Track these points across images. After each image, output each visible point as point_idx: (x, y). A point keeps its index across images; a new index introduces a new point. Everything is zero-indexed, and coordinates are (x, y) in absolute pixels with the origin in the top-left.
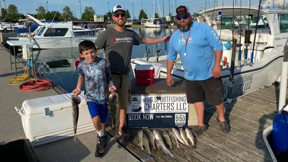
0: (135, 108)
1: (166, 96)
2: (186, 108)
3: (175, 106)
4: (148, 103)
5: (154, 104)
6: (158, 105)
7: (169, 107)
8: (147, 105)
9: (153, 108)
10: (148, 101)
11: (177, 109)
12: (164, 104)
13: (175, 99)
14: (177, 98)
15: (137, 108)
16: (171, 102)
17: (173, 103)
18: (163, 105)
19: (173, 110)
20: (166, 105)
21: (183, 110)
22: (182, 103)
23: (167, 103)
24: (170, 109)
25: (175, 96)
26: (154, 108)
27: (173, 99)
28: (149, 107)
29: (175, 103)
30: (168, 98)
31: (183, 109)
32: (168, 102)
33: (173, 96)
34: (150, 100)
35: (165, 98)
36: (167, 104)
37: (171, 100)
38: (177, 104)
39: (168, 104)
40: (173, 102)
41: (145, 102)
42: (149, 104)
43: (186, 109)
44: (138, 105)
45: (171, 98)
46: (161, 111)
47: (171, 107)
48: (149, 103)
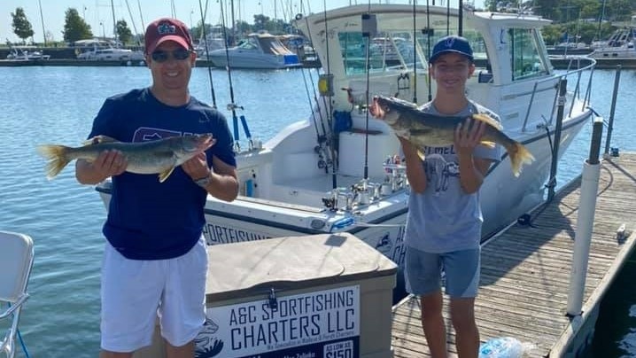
0: (202, 349)
1: (296, 297)
2: (353, 323)
3: (323, 323)
4: (242, 327)
5: (261, 326)
6: (273, 329)
7: (305, 327)
8: (239, 333)
10: (243, 321)
11: (329, 331)
12: (291, 320)
13: (323, 302)
14: (328, 299)
15: (208, 347)
16: (310, 314)
17: (318, 316)
18: (287, 325)
19: (318, 336)
20: (296, 324)
21: (345, 331)
22: (342, 310)
23: (298, 316)
24: (310, 334)
25: (323, 293)
26: (261, 337)
27: (316, 304)
28: (245, 337)
29: (324, 314)
30: (303, 301)
31: (347, 328)
32: (304, 314)
33: (315, 294)
34: (248, 316)
35: (293, 302)
36: (298, 320)
37: (310, 308)
38: (329, 314)
39: (304, 321)
40: (316, 313)
41: (233, 323)
42: (245, 329)
43: (352, 327)
44: (210, 336)
45: (310, 301)
46: (283, 342)
47: (311, 326)
48: (244, 325)
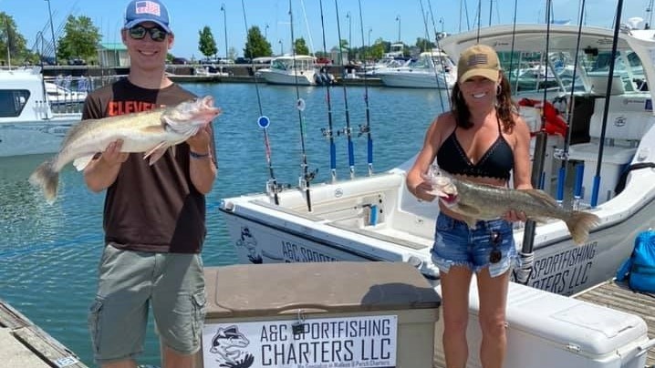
9: (289, 359)
